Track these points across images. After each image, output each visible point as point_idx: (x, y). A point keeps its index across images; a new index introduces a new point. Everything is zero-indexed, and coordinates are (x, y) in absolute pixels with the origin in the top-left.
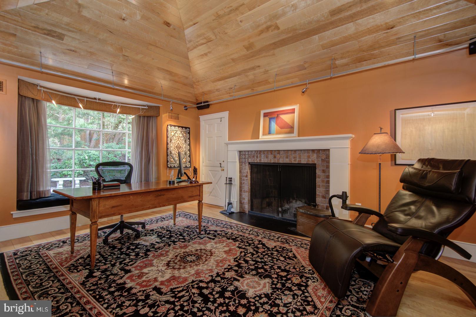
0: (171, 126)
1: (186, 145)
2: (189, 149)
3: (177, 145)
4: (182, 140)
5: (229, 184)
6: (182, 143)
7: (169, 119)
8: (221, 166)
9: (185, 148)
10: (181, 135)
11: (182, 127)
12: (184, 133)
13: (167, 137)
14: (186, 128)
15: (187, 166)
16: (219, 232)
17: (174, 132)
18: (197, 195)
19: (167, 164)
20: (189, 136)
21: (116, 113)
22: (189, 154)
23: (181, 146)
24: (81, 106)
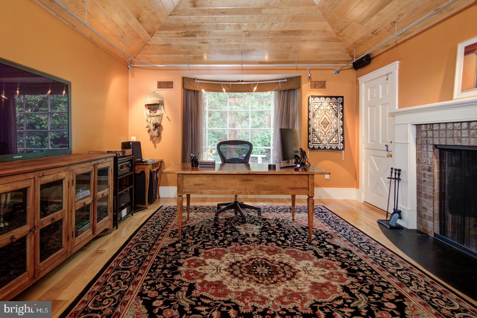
0: (313, 97)
1: (337, 120)
2: (342, 125)
3: (322, 120)
4: (331, 113)
5: (395, 179)
6: (331, 118)
7: (312, 89)
8: (387, 150)
9: (336, 123)
10: (329, 108)
11: (331, 97)
12: (333, 104)
13: (309, 111)
14: (337, 97)
15: (339, 147)
16: (339, 251)
17: (318, 104)
18: (304, 188)
19: (308, 145)
20: (343, 107)
21: (252, 91)
22: (341, 132)
23: (330, 121)
24: (224, 90)
